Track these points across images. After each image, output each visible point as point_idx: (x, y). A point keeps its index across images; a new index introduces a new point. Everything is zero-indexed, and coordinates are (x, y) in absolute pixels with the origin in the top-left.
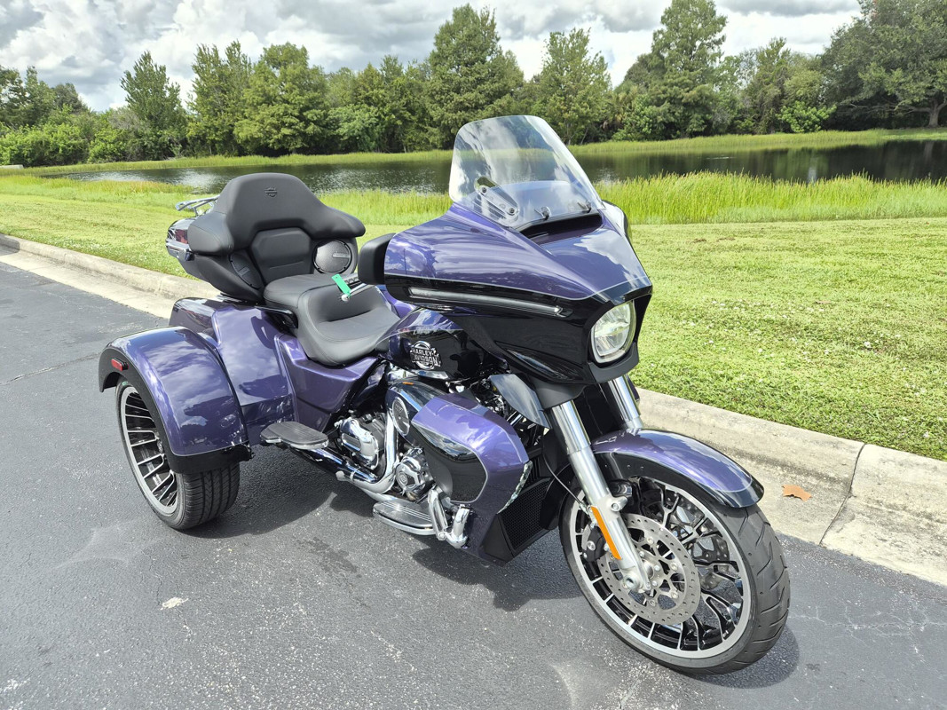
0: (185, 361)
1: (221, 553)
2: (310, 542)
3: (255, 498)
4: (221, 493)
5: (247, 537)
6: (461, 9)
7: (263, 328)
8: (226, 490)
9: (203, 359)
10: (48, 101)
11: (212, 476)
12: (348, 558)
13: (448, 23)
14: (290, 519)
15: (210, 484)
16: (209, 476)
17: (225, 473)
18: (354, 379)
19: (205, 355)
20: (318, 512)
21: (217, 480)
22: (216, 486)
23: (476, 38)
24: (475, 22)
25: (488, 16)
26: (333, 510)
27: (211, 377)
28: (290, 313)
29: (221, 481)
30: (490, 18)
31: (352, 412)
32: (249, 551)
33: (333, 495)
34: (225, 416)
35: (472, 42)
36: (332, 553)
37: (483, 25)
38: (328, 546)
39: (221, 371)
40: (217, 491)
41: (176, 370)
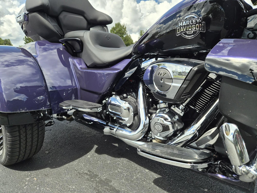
0: (20, 62)
1: (29, 181)
2: (86, 173)
3: (54, 148)
4: (32, 141)
5: (47, 170)
6: (117, 23)
7: (62, 55)
8: (35, 140)
9: (31, 63)
10: (2, 43)
11: (26, 129)
12: (111, 184)
13: (114, 27)
14: (73, 159)
15: (24, 135)
16: (24, 130)
17: (36, 128)
18: (117, 71)
19: (33, 62)
20: (89, 155)
21: (29, 132)
22: (29, 136)
23: (121, 31)
24: (121, 27)
25: (124, 25)
26: (97, 154)
27: (33, 74)
28: (79, 40)
29: (32, 134)
30: (125, 26)
31: (114, 93)
32: (48, 180)
33: (96, 147)
34: (38, 96)
35: (120, 32)
36: (101, 180)
37: (123, 28)
38: (98, 176)
39: (40, 72)
40: (29, 140)
41: (14, 66)
